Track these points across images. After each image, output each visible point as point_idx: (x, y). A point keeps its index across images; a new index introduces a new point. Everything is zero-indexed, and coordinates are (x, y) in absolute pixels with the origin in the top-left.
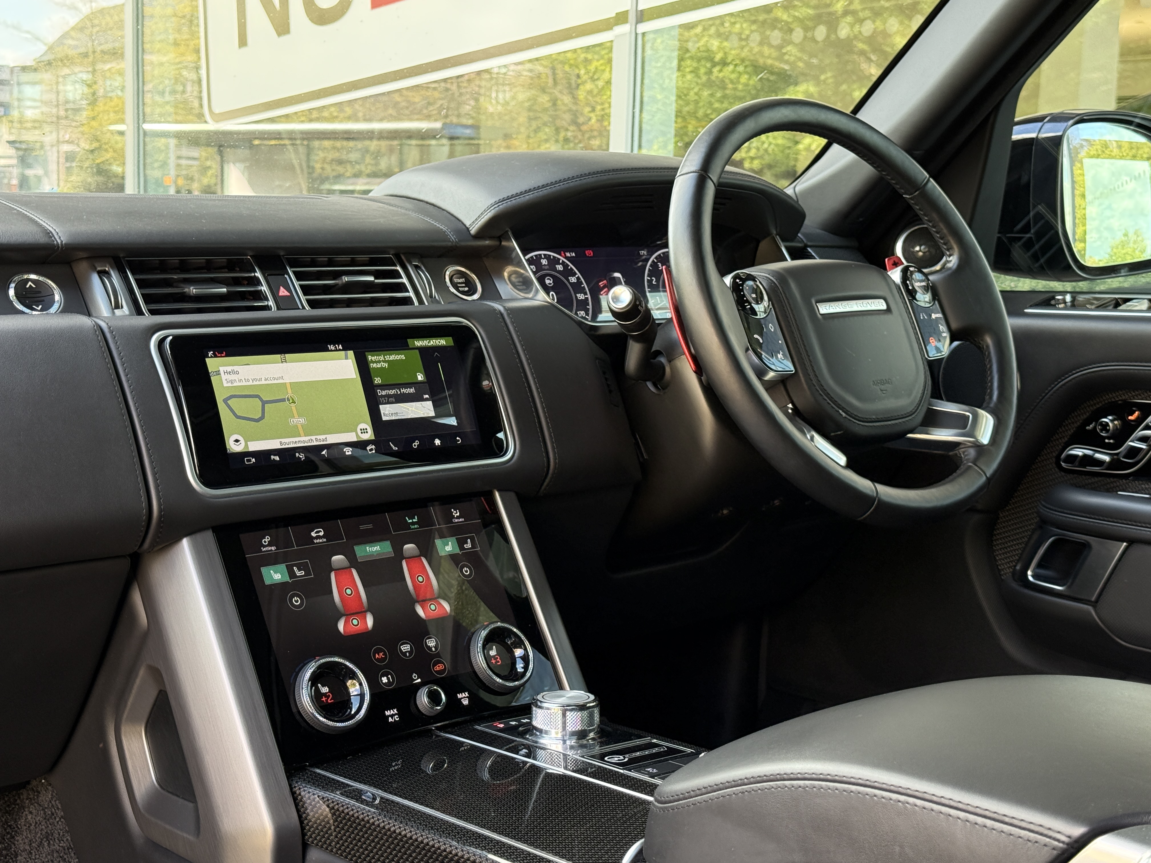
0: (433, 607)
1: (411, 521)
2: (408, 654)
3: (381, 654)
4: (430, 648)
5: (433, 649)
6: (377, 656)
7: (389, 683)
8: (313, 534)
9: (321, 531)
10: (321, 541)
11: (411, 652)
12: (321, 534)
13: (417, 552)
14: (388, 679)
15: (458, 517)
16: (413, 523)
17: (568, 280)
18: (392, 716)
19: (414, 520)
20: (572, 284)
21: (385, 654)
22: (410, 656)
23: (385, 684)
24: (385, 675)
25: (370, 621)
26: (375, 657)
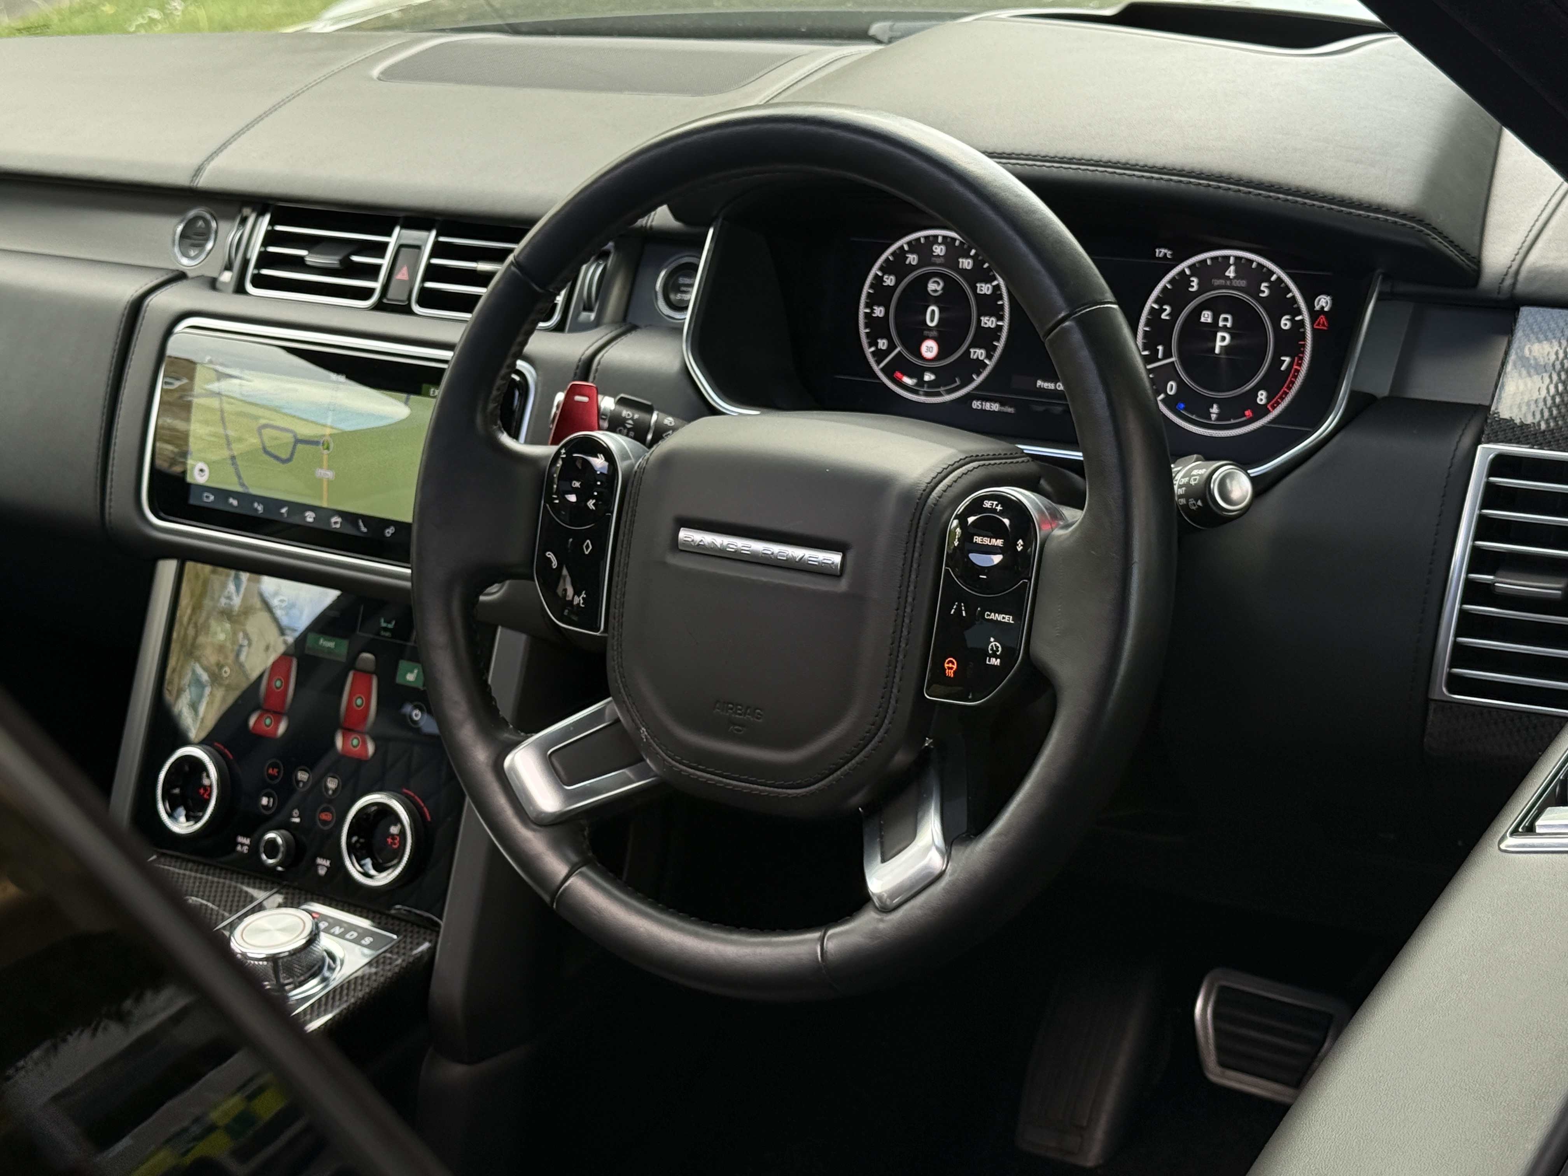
0: (355, 742)
1: (385, 625)
2: (301, 785)
3: (276, 770)
4: (327, 789)
5: (330, 792)
6: (270, 770)
7: (266, 807)
11: (305, 784)
13: (371, 667)
14: (269, 802)
16: (386, 629)
17: (974, 289)
18: (243, 845)
19: (389, 626)
20: (980, 298)
21: (279, 773)
22: (303, 787)
23: (264, 807)
24: (268, 795)
25: (282, 728)
26: (268, 770)
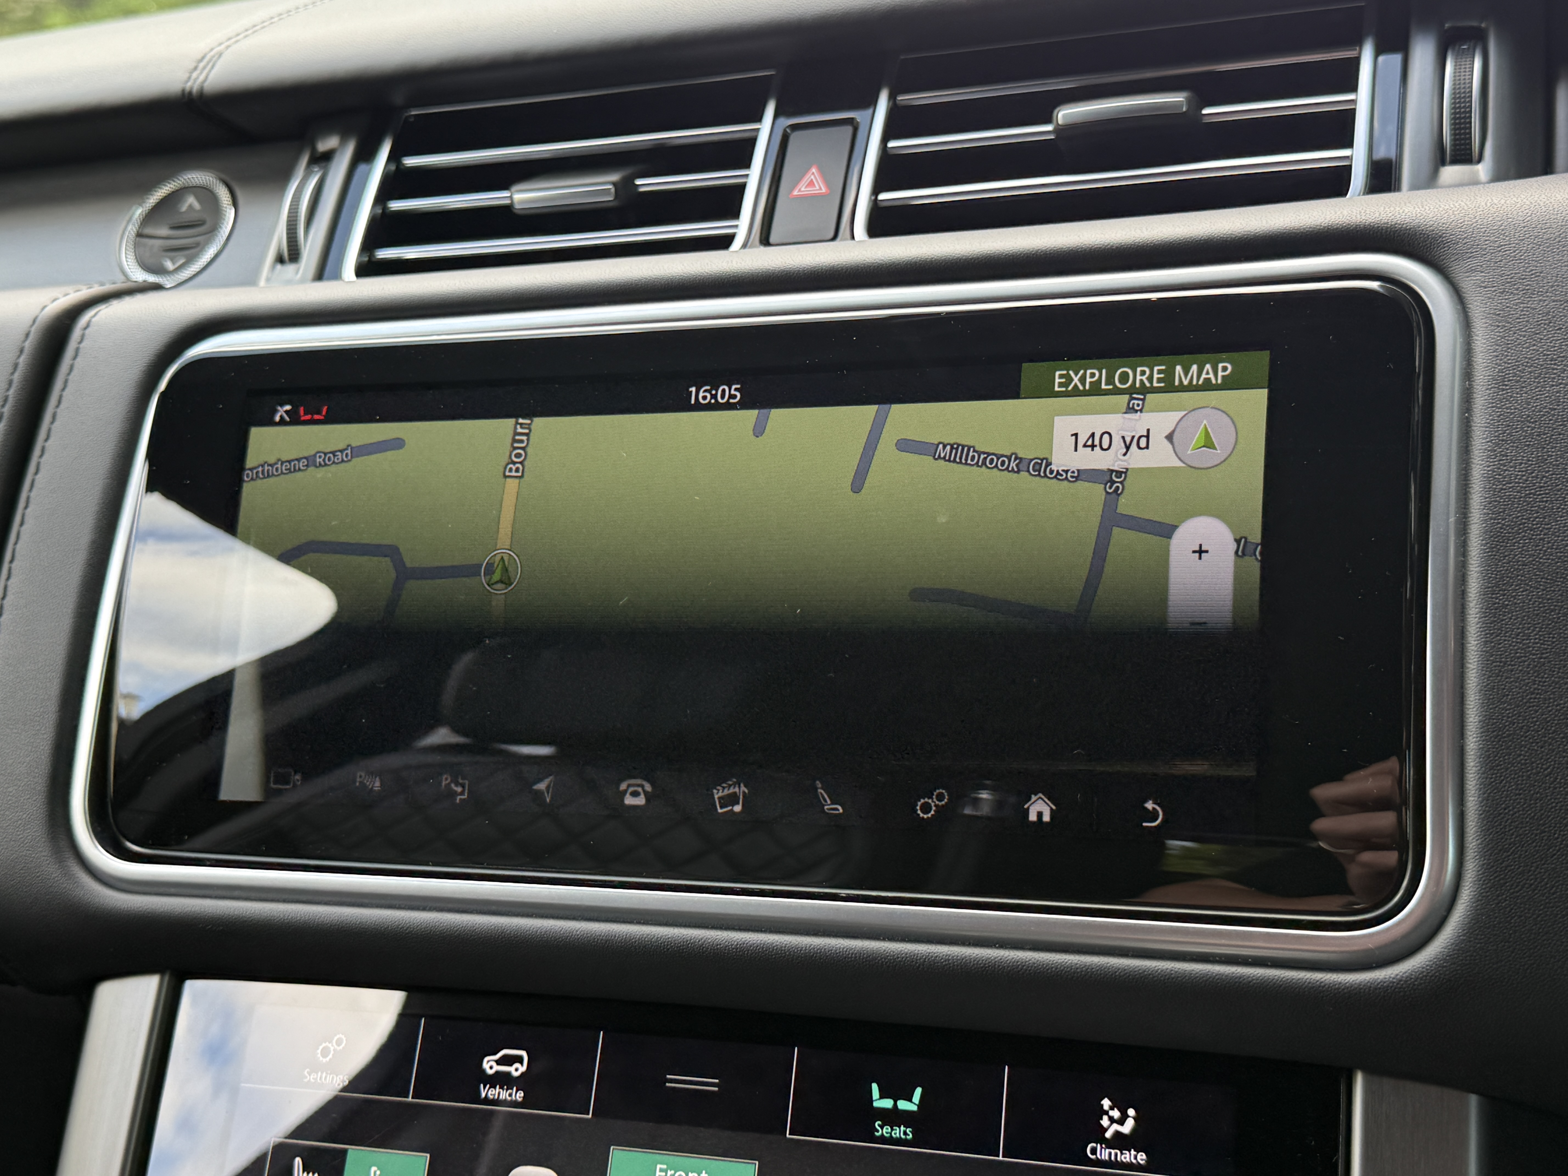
1: (888, 1103)
8: (490, 1065)
9: (520, 1060)
10: (504, 1095)
12: (517, 1070)
15: (1120, 1142)
16: (893, 1117)
19: (903, 1105)
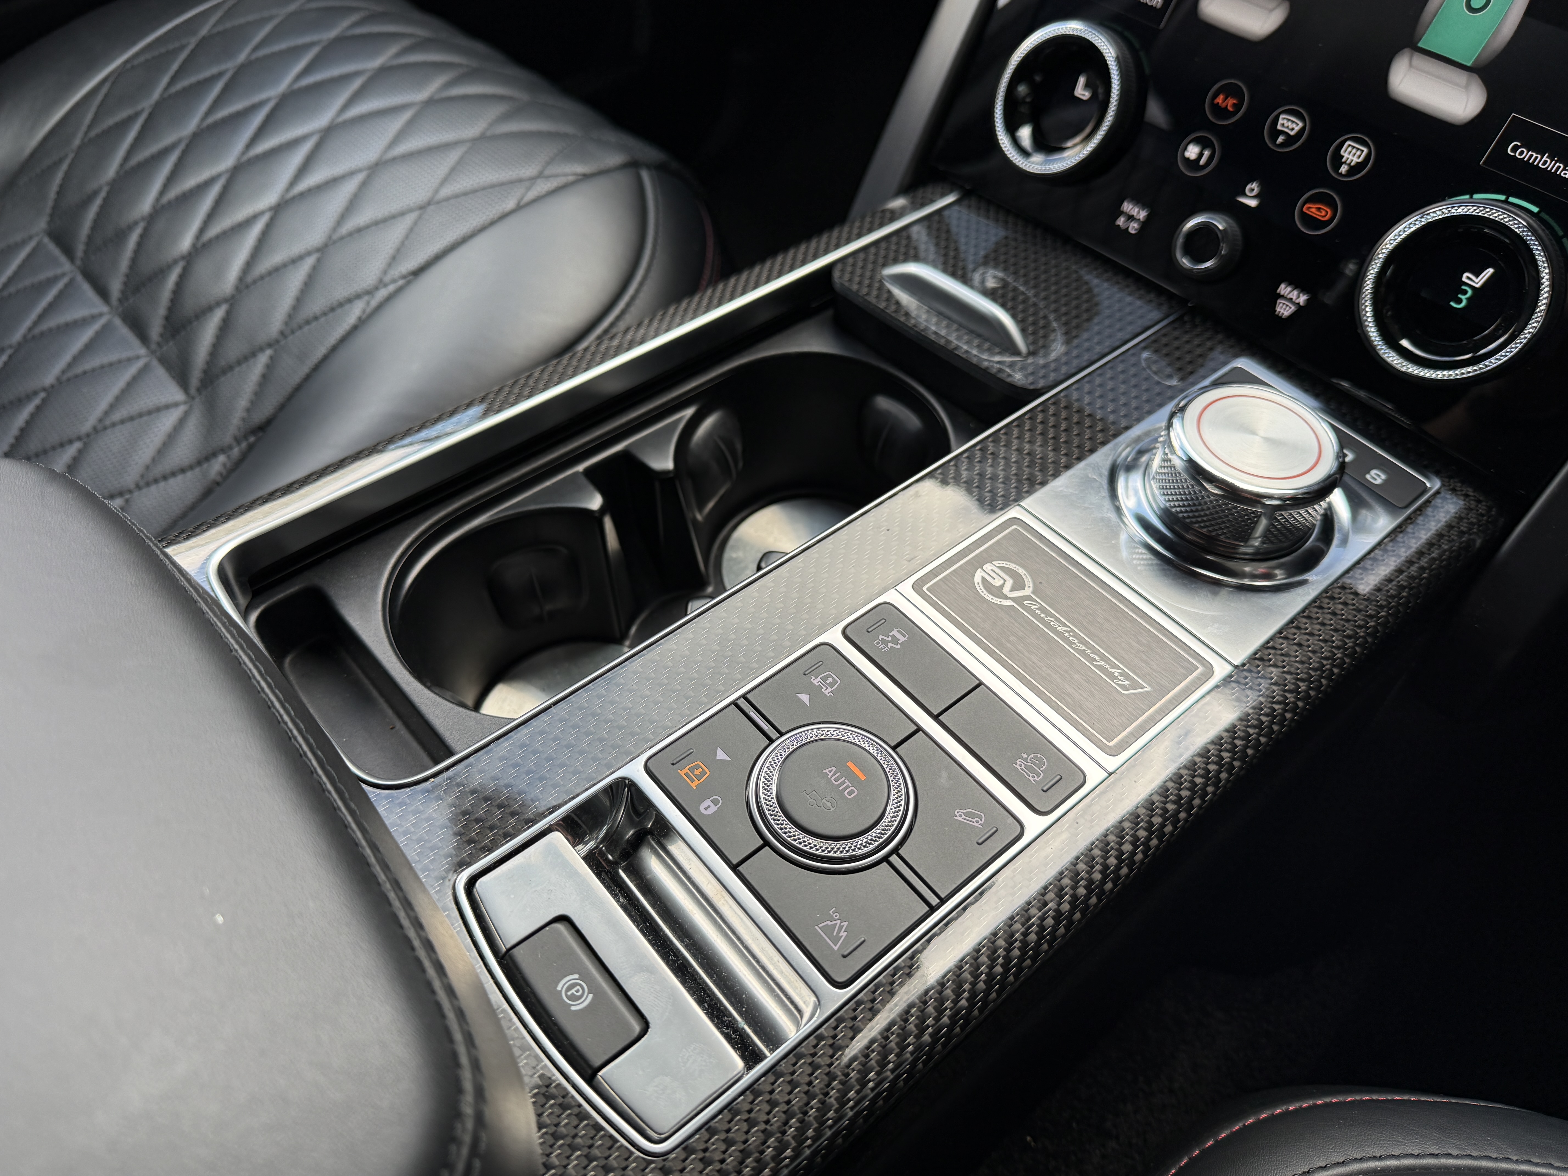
2: (1281, 139)
3: (1231, 101)
4: (1338, 160)
5: (1344, 169)
6: (1220, 99)
7: (1193, 164)
11: (1291, 140)
14: (1201, 155)
18: (1131, 218)
21: (1237, 107)
22: (1282, 145)
23: (1188, 162)
24: (1204, 143)
25: (1269, 23)
26: (1215, 96)
